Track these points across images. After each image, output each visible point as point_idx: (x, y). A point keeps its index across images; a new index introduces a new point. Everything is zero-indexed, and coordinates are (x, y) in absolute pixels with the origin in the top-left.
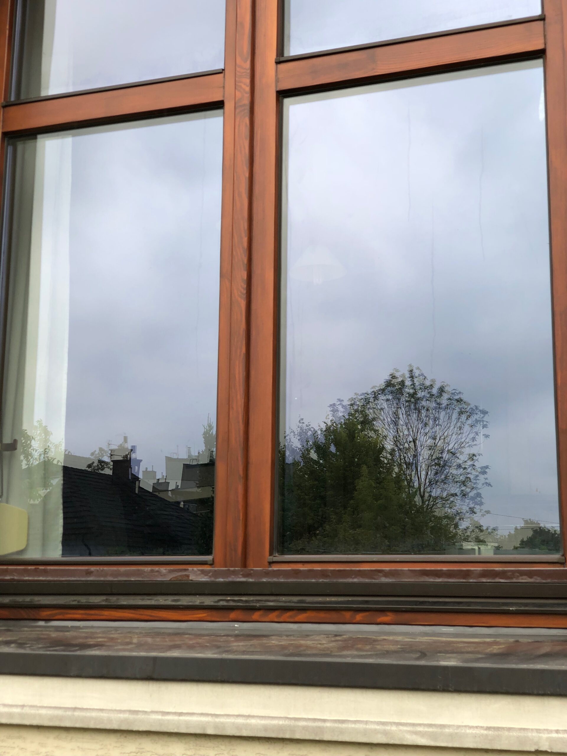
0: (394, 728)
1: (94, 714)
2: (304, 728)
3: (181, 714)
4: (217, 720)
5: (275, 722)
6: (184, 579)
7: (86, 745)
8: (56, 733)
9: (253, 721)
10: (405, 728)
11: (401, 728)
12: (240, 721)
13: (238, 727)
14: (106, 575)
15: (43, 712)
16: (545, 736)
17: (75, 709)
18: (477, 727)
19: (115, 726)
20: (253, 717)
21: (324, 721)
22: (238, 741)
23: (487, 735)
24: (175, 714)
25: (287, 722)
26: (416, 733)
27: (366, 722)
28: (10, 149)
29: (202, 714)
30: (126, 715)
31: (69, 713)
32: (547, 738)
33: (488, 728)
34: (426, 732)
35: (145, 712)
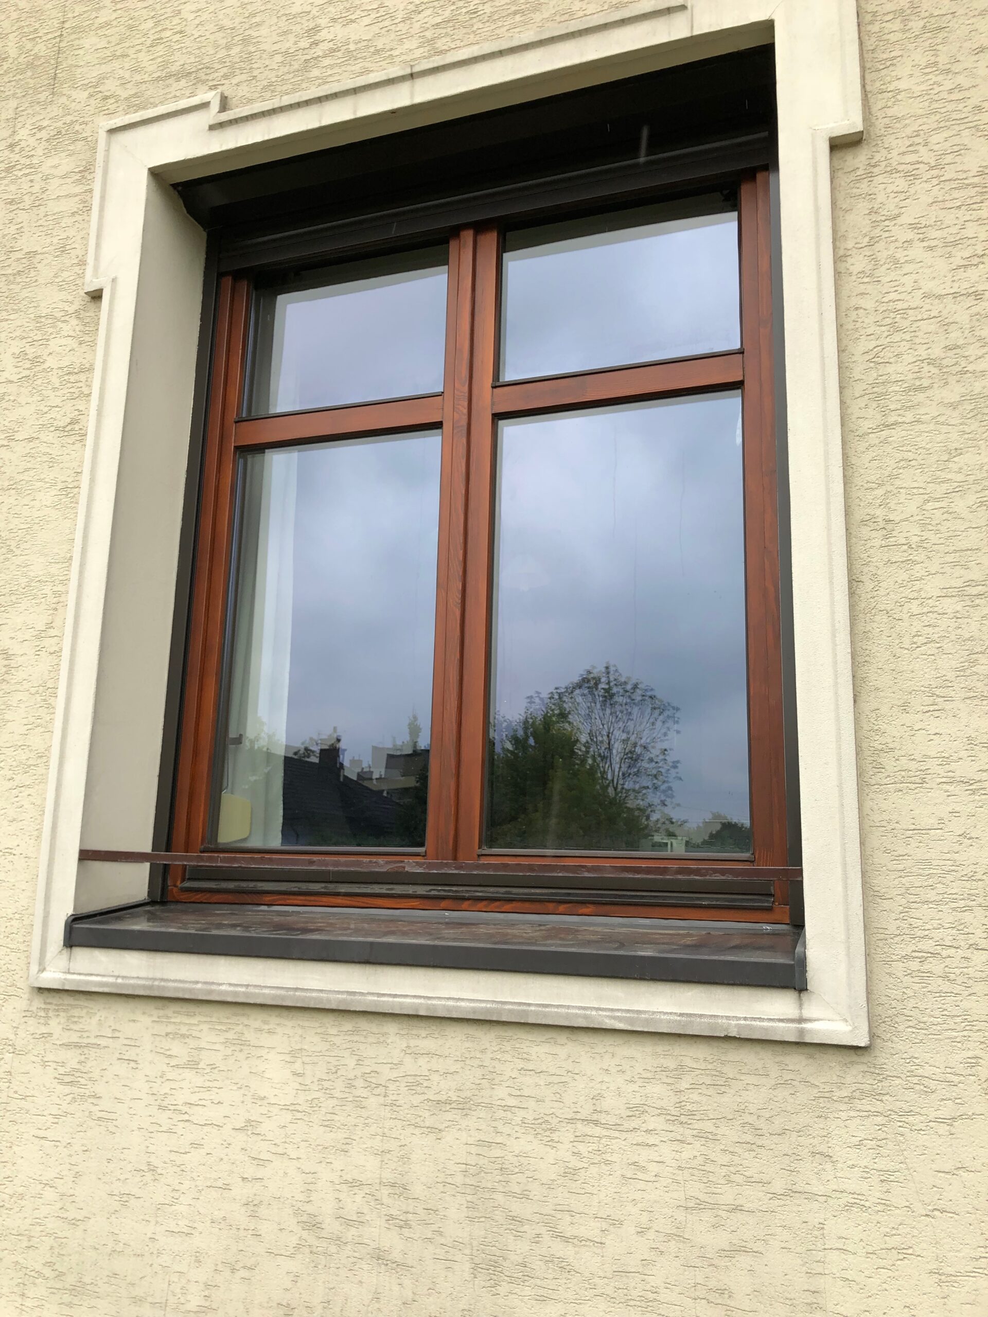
0: (594, 1013)
1: (314, 994)
2: (510, 1011)
3: (395, 996)
4: (429, 1002)
5: (483, 1005)
6: (400, 870)
7: (306, 1024)
8: (277, 1012)
9: (463, 1004)
10: (604, 1013)
11: (601, 1013)
12: (451, 1003)
13: (448, 1009)
14: (327, 865)
15: (266, 991)
16: (734, 1022)
17: (297, 989)
18: (671, 1013)
19: (334, 1007)
20: (463, 1000)
21: (529, 1005)
22: (448, 1022)
23: (680, 1021)
24: (390, 995)
25: (494, 1006)
26: (614, 1018)
27: (568, 1007)
28: (241, 461)
29: (415, 997)
30: (344, 996)
31: (291, 993)
32: (736, 1025)
33: (681, 1015)
34: (624, 1017)
35: (362, 994)
